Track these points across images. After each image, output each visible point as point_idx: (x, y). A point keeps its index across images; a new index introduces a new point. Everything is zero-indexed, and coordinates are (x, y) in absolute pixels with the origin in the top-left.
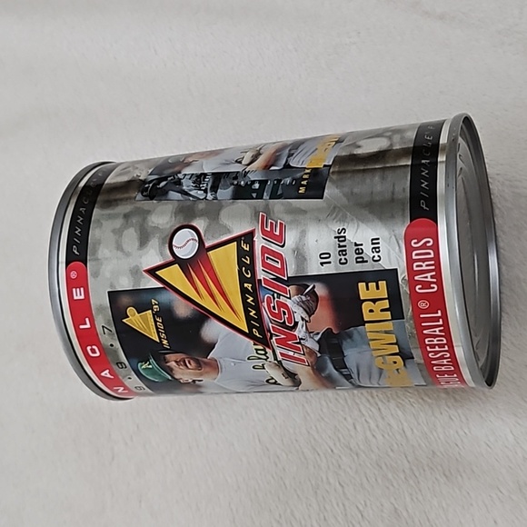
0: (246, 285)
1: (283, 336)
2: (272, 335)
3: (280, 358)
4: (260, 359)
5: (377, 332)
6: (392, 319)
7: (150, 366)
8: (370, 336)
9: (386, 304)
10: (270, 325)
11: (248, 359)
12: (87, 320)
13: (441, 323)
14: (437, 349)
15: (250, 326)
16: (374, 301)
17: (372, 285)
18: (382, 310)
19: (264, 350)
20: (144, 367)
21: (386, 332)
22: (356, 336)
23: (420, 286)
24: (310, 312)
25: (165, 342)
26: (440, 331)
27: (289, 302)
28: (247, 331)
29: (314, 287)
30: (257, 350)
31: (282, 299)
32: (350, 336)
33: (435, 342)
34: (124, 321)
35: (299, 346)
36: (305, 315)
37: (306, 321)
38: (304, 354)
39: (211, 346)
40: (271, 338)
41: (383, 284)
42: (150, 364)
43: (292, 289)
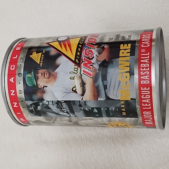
0: (79, 46)
1: (87, 62)
2: (83, 61)
3: (82, 72)
4: (74, 73)
5: (123, 61)
6: (130, 56)
7: (31, 76)
8: (120, 62)
9: (129, 51)
10: (84, 58)
11: (70, 73)
12: (17, 56)
13: (148, 57)
14: (145, 69)
15: (76, 58)
16: (125, 50)
17: (126, 45)
18: (127, 53)
19: (77, 68)
20: (28, 76)
21: (127, 61)
22: (114, 63)
23: (143, 45)
24: (100, 53)
25: (41, 64)
26: (147, 61)
27: (93, 50)
28: (74, 60)
29: (104, 46)
30: (74, 68)
31: (91, 49)
32: (112, 63)
33: (145, 66)
34: (30, 56)
35: (91, 67)
36: (98, 55)
37: (97, 56)
38: (92, 71)
39: (58, 66)
40: (82, 63)
41: (130, 45)
42: (31, 75)
43: (96, 46)
